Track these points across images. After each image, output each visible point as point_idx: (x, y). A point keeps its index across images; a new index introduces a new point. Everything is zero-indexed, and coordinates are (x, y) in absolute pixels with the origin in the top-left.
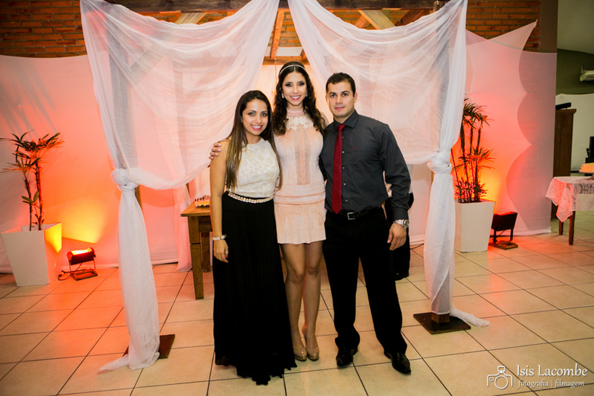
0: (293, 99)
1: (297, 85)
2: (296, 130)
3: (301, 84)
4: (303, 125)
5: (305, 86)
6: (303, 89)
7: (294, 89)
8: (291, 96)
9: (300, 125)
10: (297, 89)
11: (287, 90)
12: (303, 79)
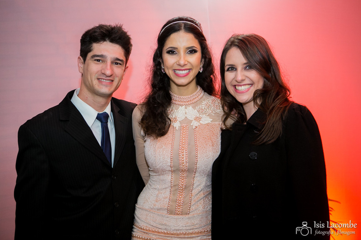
0: (177, 75)
1: (185, 51)
2: (177, 128)
3: (192, 51)
4: (191, 121)
5: (198, 55)
6: (195, 59)
7: (180, 58)
8: (174, 70)
9: (187, 121)
10: (184, 58)
11: (169, 60)
12: (195, 43)
